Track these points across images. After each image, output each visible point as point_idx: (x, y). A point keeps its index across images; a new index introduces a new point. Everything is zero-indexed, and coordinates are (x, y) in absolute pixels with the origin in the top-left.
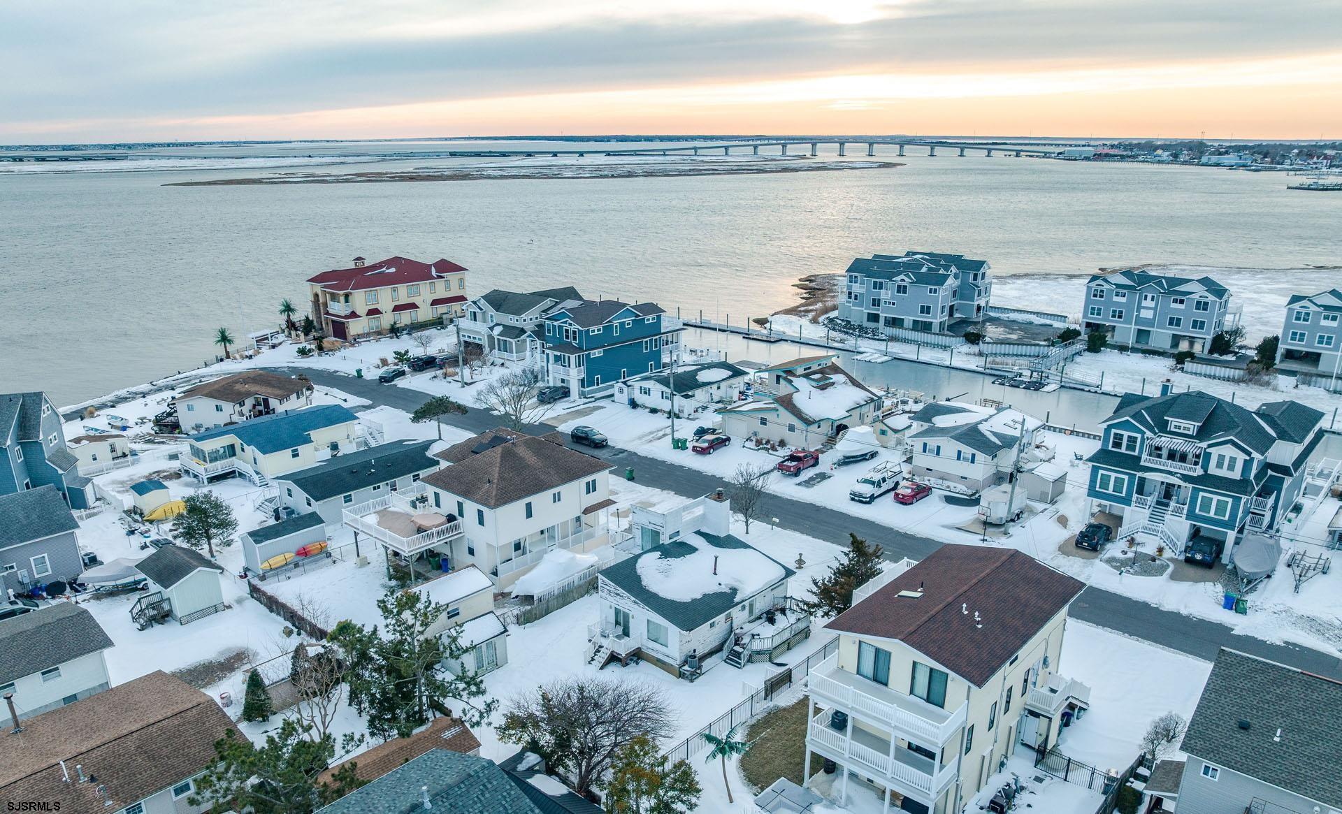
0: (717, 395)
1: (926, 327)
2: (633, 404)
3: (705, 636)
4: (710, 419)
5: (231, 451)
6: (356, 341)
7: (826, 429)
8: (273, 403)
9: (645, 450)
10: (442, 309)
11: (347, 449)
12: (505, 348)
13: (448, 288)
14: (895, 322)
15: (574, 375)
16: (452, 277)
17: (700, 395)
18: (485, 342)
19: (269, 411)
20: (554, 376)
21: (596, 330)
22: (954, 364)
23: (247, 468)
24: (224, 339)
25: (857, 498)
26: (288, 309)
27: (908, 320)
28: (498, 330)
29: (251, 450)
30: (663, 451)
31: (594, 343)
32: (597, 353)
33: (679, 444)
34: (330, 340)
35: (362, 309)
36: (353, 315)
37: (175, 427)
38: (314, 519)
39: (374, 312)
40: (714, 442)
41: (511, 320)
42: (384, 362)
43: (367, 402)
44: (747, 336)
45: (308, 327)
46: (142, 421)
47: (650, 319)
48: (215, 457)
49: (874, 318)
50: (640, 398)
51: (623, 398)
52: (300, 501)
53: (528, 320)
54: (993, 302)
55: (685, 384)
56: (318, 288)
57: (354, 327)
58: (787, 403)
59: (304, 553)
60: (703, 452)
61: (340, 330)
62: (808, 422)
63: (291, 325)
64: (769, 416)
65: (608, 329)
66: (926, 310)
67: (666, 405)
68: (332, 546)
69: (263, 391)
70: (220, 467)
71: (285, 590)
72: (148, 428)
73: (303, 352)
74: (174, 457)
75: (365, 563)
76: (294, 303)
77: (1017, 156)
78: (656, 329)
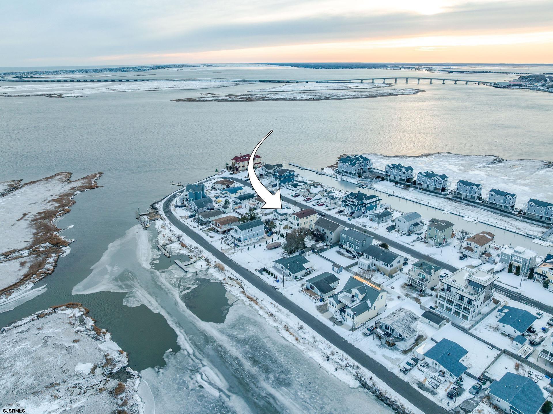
0: (301, 187)
1: (351, 174)
2: (287, 188)
3: (283, 217)
4: (298, 192)
5: (226, 193)
6: (240, 172)
7: (314, 194)
8: (230, 185)
9: (286, 196)
10: (256, 165)
11: (242, 194)
12: (267, 176)
13: (258, 161)
14: (347, 173)
15: (278, 183)
16: (259, 159)
17: (298, 188)
18: (264, 174)
19: (229, 187)
20: (275, 182)
21: (282, 175)
22: (353, 182)
23: (229, 196)
24: (217, 171)
25: (313, 205)
26: (227, 164)
27: (349, 172)
28: (266, 172)
29: (229, 193)
30: (289, 197)
31: (282, 177)
32: (282, 179)
33: (292, 196)
34: (235, 171)
35: (241, 166)
36: (240, 167)
37: (215, 188)
38: (240, 203)
39: (244, 166)
40: (297, 195)
41: (269, 171)
42: (246, 177)
43: (243, 185)
44: (317, 173)
45: (231, 168)
46: (209, 187)
47: (292, 173)
48: (224, 194)
49: (343, 171)
50: (288, 187)
51: (286, 187)
52: (238, 201)
53: (272, 171)
54: (373, 167)
55: (295, 186)
56: (233, 161)
57: (240, 169)
58: (308, 190)
59: (239, 207)
60: (295, 197)
61: (237, 169)
62: (311, 193)
63: (227, 168)
64: (306, 192)
65: (284, 175)
66: (351, 170)
67: (292, 189)
68: (242, 207)
69: (228, 183)
70: (225, 195)
71: (238, 211)
72: (210, 188)
73: (231, 174)
74: (217, 193)
75: (246, 209)
76: (228, 163)
77: (479, 84)
78: (293, 174)
